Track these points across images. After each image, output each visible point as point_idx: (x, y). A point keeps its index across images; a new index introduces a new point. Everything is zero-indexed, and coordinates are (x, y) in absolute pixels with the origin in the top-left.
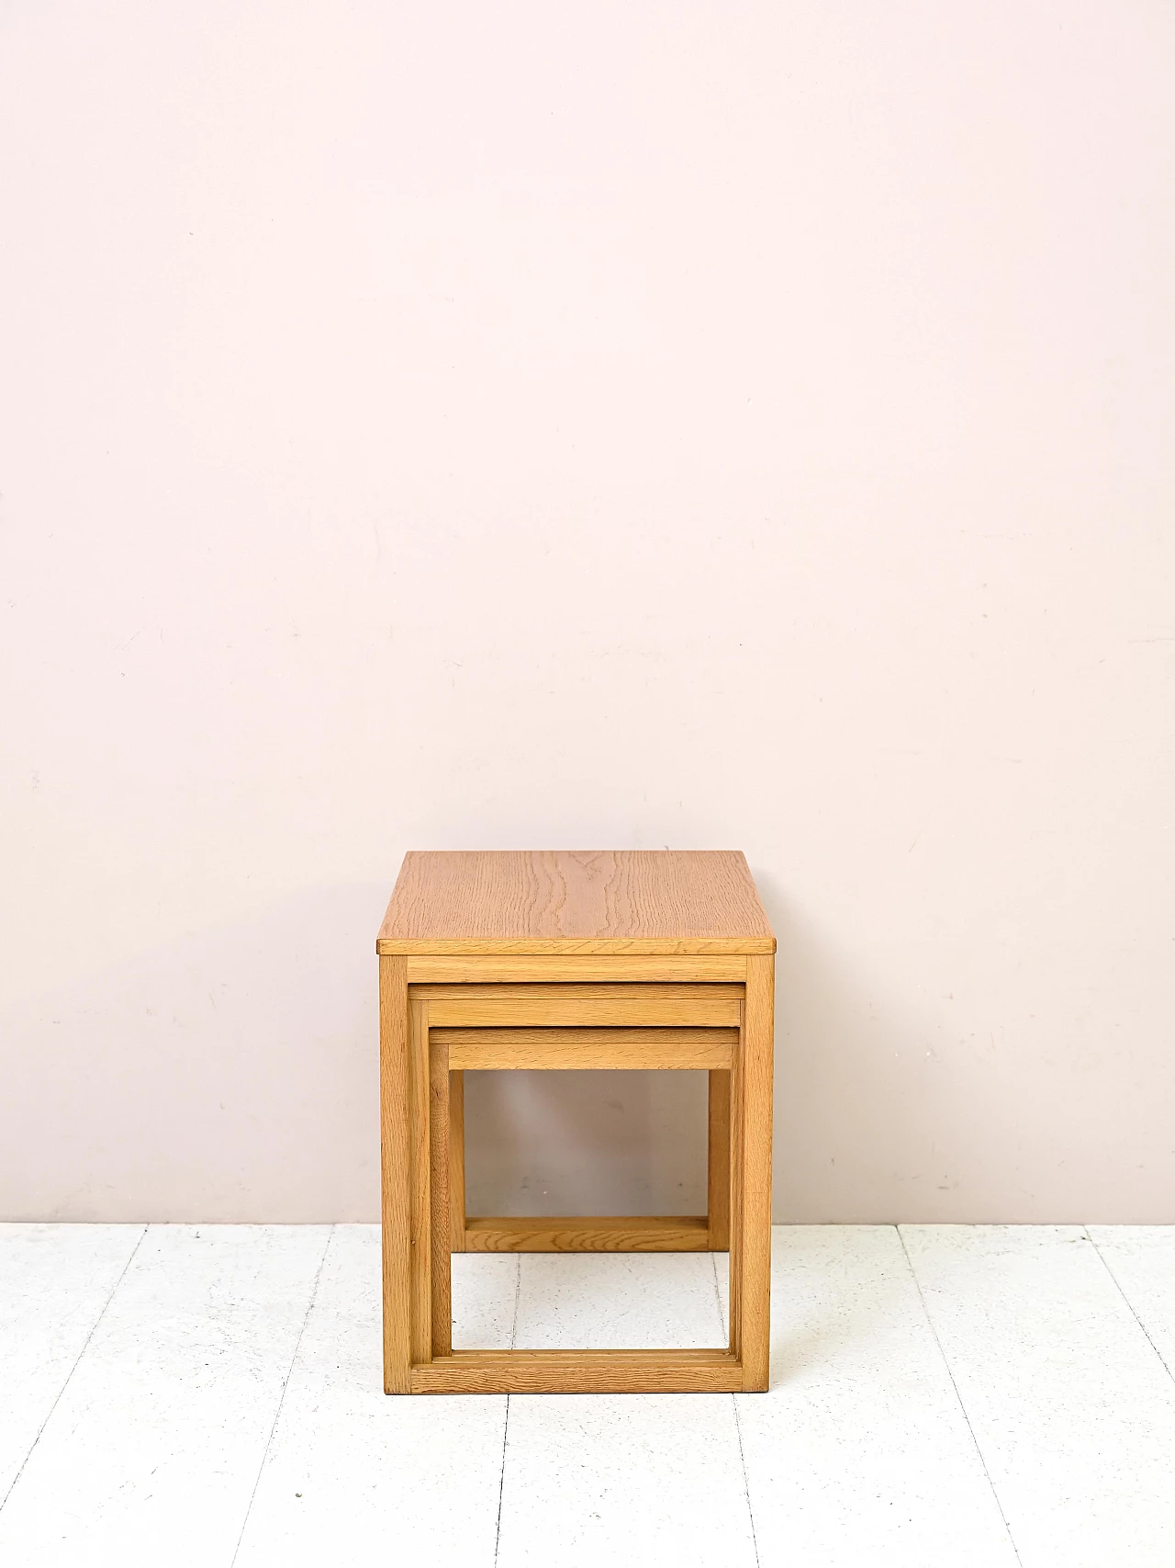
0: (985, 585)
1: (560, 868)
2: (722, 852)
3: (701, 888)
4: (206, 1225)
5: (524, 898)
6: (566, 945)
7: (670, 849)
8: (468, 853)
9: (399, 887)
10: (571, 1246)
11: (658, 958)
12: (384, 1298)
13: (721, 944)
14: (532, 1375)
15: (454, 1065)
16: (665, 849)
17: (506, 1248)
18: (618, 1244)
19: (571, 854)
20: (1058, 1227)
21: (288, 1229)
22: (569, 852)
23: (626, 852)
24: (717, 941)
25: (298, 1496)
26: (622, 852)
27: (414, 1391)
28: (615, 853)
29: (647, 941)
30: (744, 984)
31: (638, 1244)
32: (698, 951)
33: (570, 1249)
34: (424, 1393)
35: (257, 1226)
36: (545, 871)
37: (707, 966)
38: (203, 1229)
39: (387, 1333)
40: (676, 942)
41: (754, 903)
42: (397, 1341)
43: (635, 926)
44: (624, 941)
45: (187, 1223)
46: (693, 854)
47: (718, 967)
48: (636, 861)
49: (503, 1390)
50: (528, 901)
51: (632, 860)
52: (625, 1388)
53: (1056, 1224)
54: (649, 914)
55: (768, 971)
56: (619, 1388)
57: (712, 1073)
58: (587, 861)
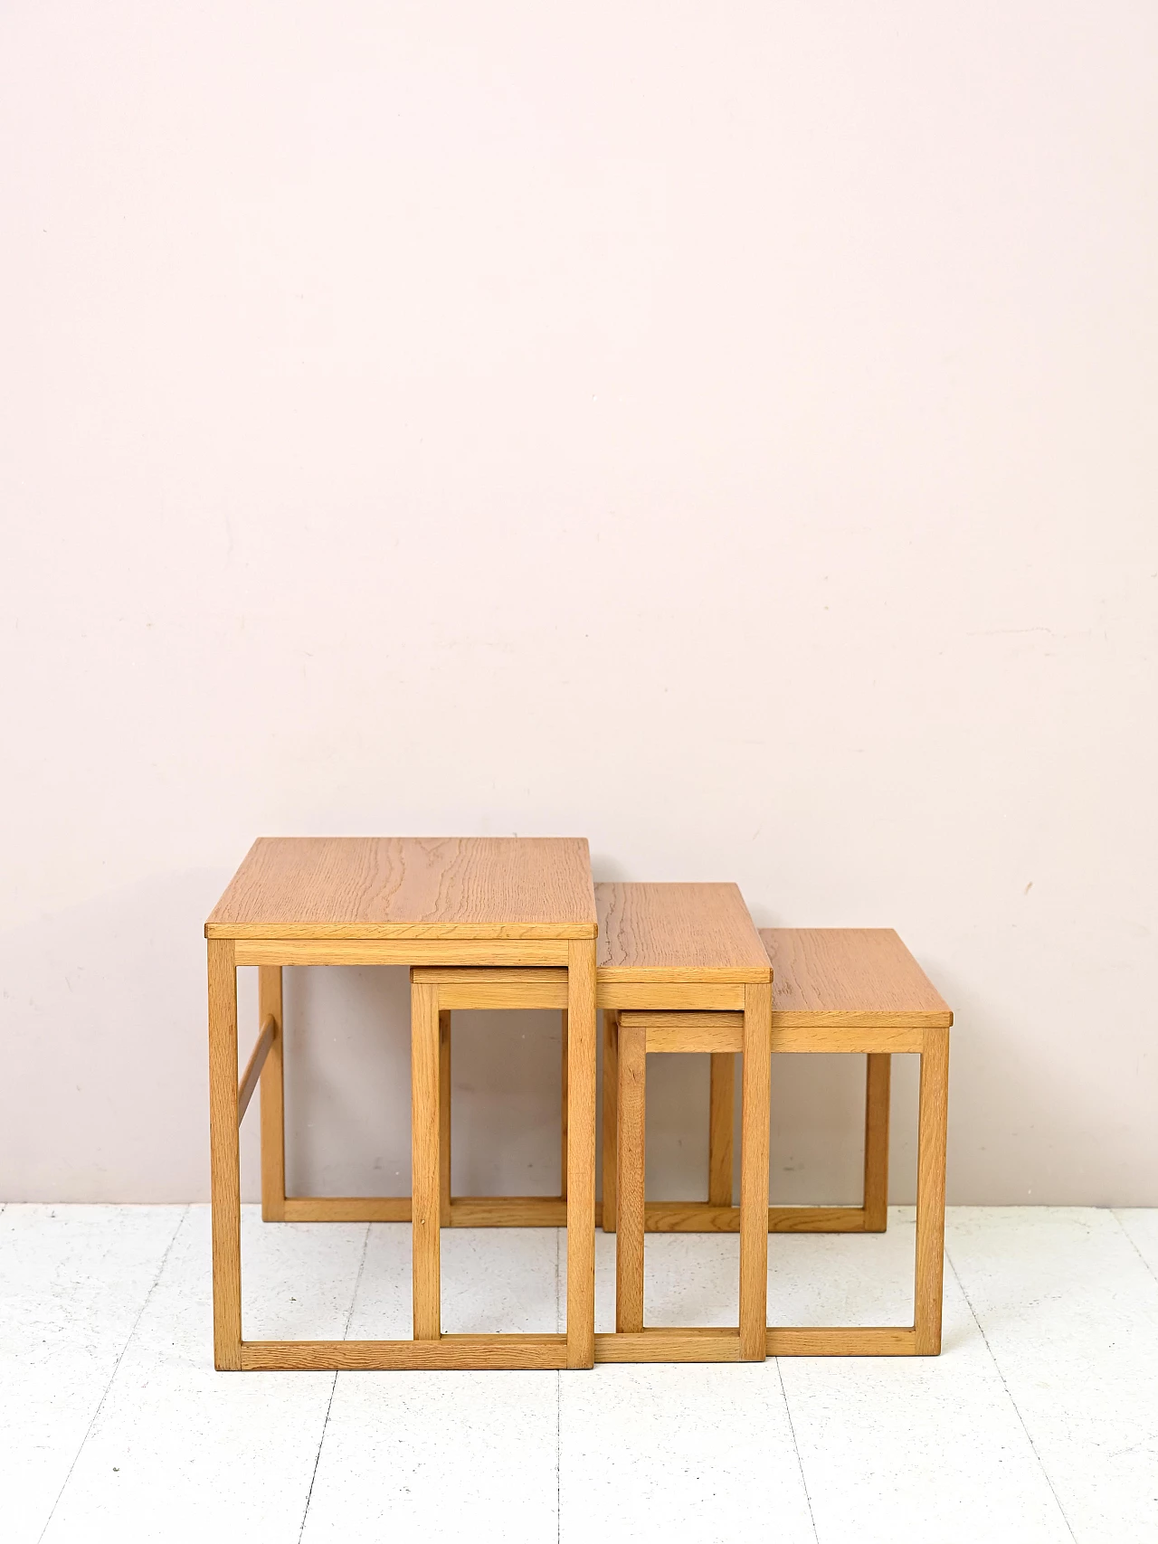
0: (827, 578)
1: (403, 855)
2: (566, 839)
3: (537, 874)
4: (64, 1205)
5: (360, 884)
6: (391, 930)
7: (519, 836)
8: (317, 840)
9: (241, 872)
11: (482, 943)
12: (214, 1277)
13: (542, 928)
14: (360, 1352)
15: (652, 1048)
16: (513, 836)
17: (666, 1228)
19: (418, 841)
20: (902, 1208)
21: (145, 1209)
22: (416, 838)
23: (473, 838)
24: (540, 926)
25: (115, 1470)
26: (469, 839)
27: (244, 1368)
28: (461, 840)
29: (471, 926)
30: (566, 968)
32: (521, 936)
34: (253, 1370)
35: (114, 1206)
36: (388, 857)
37: (530, 950)
38: (59, 1209)
39: (217, 1311)
40: (498, 927)
41: (585, 889)
42: (227, 1317)
43: (463, 911)
44: (448, 925)
45: (44, 1203)
46: (537, 842)
47: (541, 951)
48: (480, 848)
49: (332, 1367)
50: (363, 886)
51: (476, 847)
52: (452, 1365)
53: (899, 1205)
54: (478, 900)
55: (590, 955)
56: (445, 1365)
57: (872, 1057)
58: (432, 848)
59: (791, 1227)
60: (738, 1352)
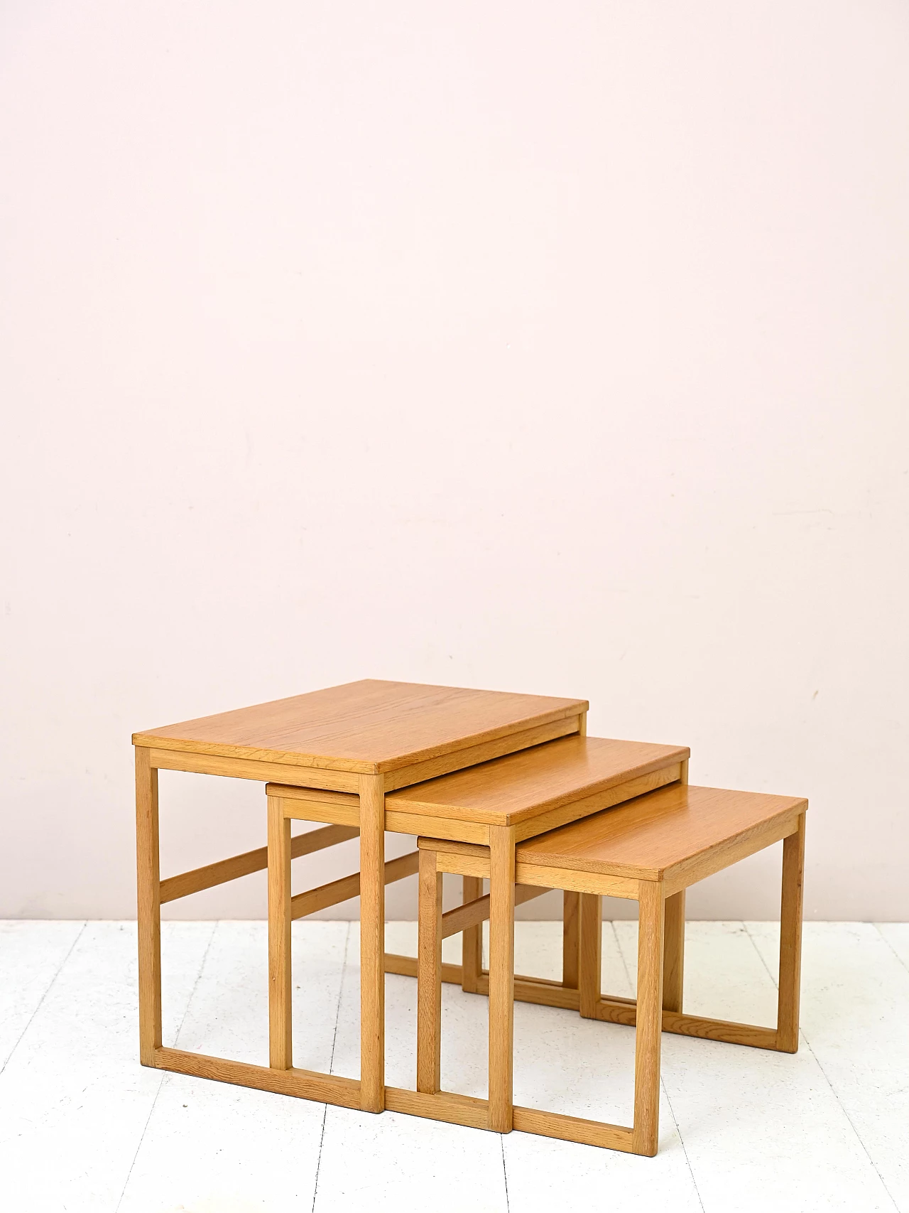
6: (244, 752)
10: (672, 1028)
11: (301, 768)
15: (440, 868)
18: (707, 1032)
21: (185, 924)
25: (184, 1106)
30: (358, 795)
31: (722, 1035)
32: (327, 766)
33: (671, 1030)
34: (162, 1068)
37: (332, 778)
38: (125, 924)
39: (141, 1020)
40: (311, 758)
44: (279, 753)
45: (114, 920)
47: (341, 780)
49: (210, 1076)
59: (718, 1036)
60: (486, 1122)
